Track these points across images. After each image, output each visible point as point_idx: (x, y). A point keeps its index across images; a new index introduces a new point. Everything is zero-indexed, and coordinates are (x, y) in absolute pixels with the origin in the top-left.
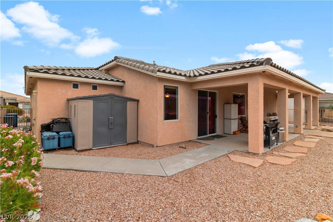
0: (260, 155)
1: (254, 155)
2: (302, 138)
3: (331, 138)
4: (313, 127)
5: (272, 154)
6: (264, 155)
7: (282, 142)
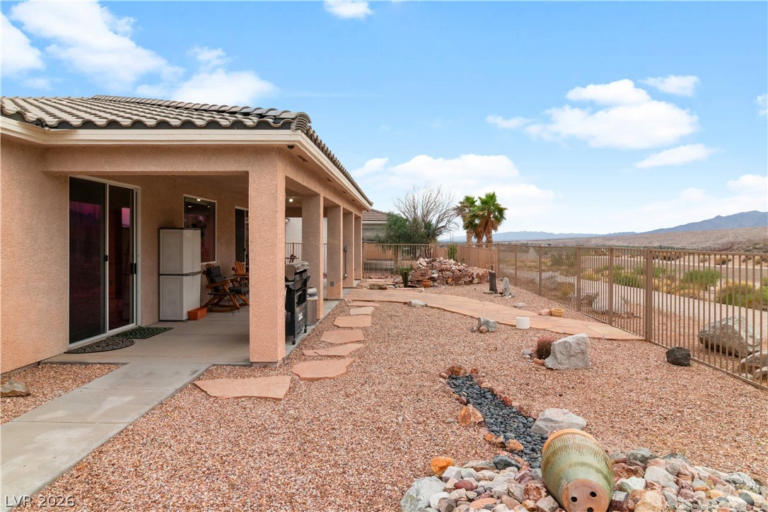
0: (278, 365)
1: (265, 367)
2: (343, 309)
3: (388, 303)
4: (355, 283)
5: (303, 358)
6: (286, 362)
7: (314, 323)
